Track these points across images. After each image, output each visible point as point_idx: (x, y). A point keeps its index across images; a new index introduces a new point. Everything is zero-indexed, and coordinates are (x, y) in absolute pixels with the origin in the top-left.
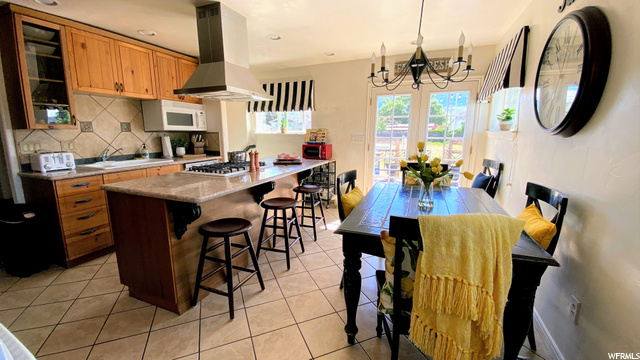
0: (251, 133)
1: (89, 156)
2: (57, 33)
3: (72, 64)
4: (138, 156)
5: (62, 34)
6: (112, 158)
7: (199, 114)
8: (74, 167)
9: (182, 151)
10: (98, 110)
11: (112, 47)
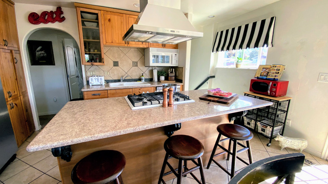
0: (213, 67)
1: (116, 79)
2: (97, 14)
3: (103, 30)
4: (140, 80)
5: (99, 15)
6: (125, 81)
7: (174, 55)
8: (104, 84)
9: (162, 78)
10: (122, 55)
11: (125, 18)
